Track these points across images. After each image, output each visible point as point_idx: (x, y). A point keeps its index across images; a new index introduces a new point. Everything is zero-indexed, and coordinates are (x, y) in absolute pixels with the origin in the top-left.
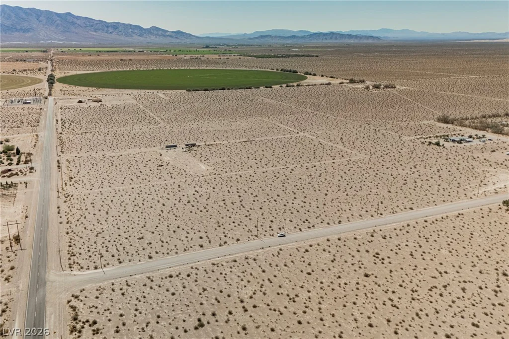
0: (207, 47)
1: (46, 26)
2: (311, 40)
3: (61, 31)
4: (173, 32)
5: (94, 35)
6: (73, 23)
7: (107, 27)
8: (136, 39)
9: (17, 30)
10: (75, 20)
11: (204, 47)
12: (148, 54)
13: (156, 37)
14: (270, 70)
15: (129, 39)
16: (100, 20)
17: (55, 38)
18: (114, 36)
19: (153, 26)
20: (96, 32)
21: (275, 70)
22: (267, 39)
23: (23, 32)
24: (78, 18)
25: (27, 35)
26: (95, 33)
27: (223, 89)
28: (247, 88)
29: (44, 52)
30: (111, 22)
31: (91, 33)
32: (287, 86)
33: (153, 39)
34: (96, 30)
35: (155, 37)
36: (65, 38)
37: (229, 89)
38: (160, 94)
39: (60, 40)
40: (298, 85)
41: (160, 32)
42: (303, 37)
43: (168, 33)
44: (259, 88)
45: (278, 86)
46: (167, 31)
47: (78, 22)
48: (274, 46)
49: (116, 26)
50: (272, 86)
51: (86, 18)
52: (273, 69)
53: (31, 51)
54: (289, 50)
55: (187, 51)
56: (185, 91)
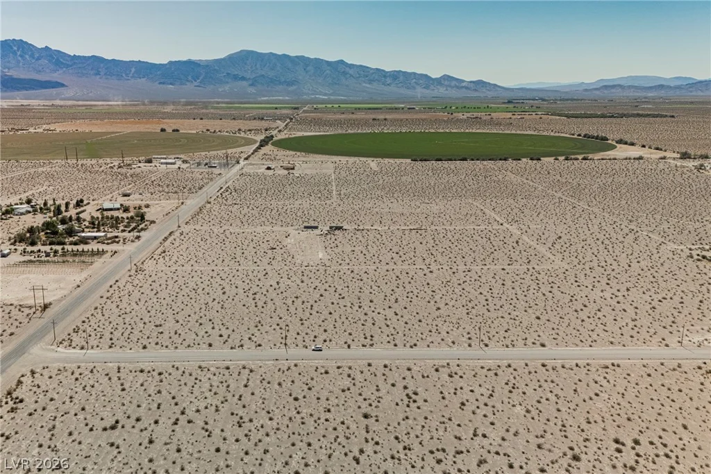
0: (509, 102)
1: (313, 78)
2: (691, 92)
3: (330, 84)
4: (471, 82)
5: (368, 88)
6: (344, 73)
7: (385, 77)
8: (419, 92)
9: (280, 83)
10: (347, 69)
11: (504, 103)
12: (420, 111)
13: (447, 90)
14: (569, 136)
15: (409, 93)
16: (377, 69)
17: (321, 92)
18: (393, 88)
19: (445, 75)
20: (370, 84)
21: (576, 136)
22: (613, 90)
23: (287, 85)
24: (352, 66)
25: (291, 89)
26: (368, 86)
27: (465, 159)
28: (500, 160)
29: (295, 108)
30: (391, 70)
31: (364, 85)
32: (567, 159)
33: (442, 91)
34: (371, 82)
35: (445, 89)
36: (331, 91)
37: (473, 160)
38: (373, 163)
39: (325, 94)
40: (585, 159)
41: (453, 83)
42: (679, 87)
43: (464, 84)
44: (520, 160)
45: (551, 159)
46: (463, 81)
47: (351, 72)
48: (618, 101)
49: (396, 76)
50: (542, 159)
51: (361, 66)
52: (573, 135)
53: (281, 108)
54: (637, 106)
55: (475, 108)
56: (409, 161)
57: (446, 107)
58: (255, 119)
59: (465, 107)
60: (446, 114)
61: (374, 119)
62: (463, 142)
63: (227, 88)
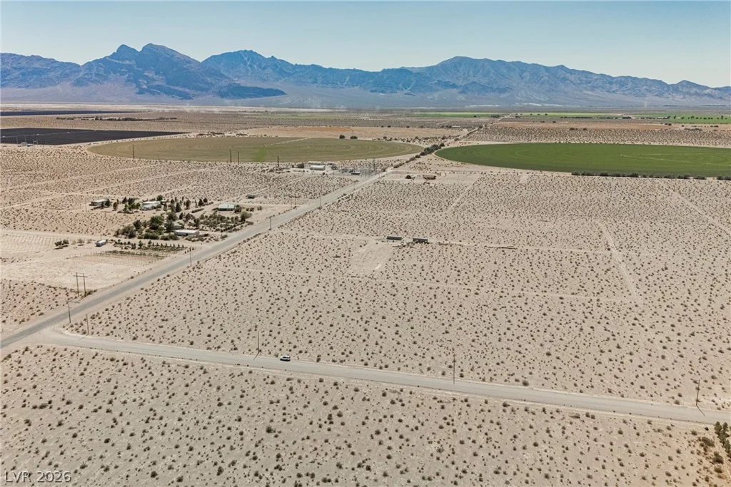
1: (529, 85)
3: (546, 91)
4: (716, 89)
5: (588, 95)
6: (564, 79)
7: (611, 83)
8: (648, 101)
9: (493, 90)
10: (568, 75)
12: (636, 121)
13: (685, 98)
15: (638, 100)
16: (602, 75)
17: (536, 100)
18: (618, 96)
19: (684, 81)
20: (592, 90)
23: (499, 93)
24: (573, 72)
25: (503, 96)
26: (590, 93)
27: (635, 176)
28: (679, 178)
29: (495, 117)
30: (618, 76)
31: (586, 92)
33: (678, 99)
34: (593, 89)
35: (682, 96)
36: (547, 99)
37: (645, 177)
38: (524, 175)
39: (540, 102)
41: (694, 90)
43: (707, 91)
44: (703, 179)
46: (707, 88)
47: (572, 78)
49: (623, 82)
51: (584, 71)
53: (480, 116)
55: (705, 119)
56: (569, 174)
57: (669, 117)
58: (443, 127)
59: (692, 117)
60: (664, 124)
61: (572, 129)
62: (653, 156)
63: (436, 95)
